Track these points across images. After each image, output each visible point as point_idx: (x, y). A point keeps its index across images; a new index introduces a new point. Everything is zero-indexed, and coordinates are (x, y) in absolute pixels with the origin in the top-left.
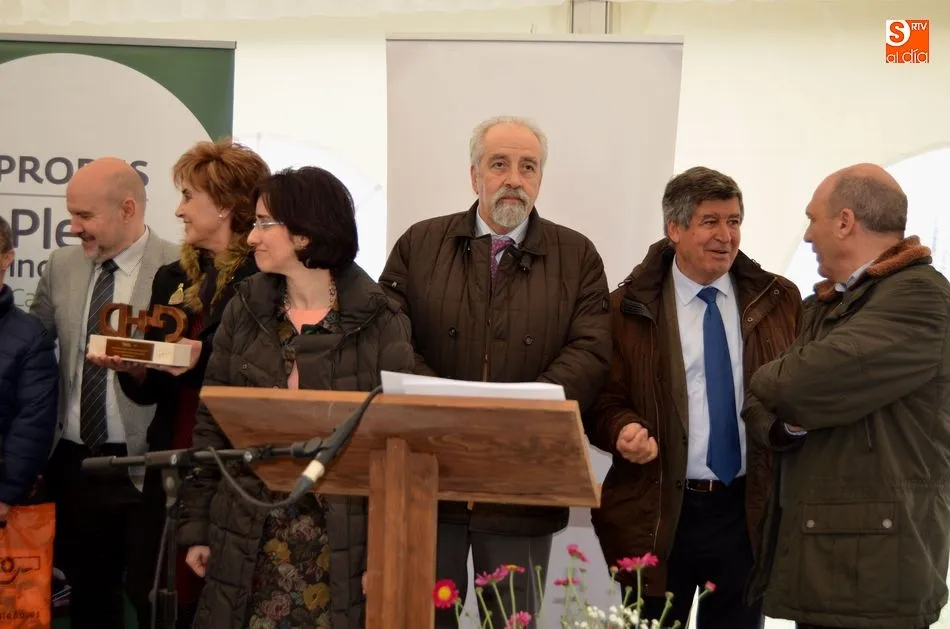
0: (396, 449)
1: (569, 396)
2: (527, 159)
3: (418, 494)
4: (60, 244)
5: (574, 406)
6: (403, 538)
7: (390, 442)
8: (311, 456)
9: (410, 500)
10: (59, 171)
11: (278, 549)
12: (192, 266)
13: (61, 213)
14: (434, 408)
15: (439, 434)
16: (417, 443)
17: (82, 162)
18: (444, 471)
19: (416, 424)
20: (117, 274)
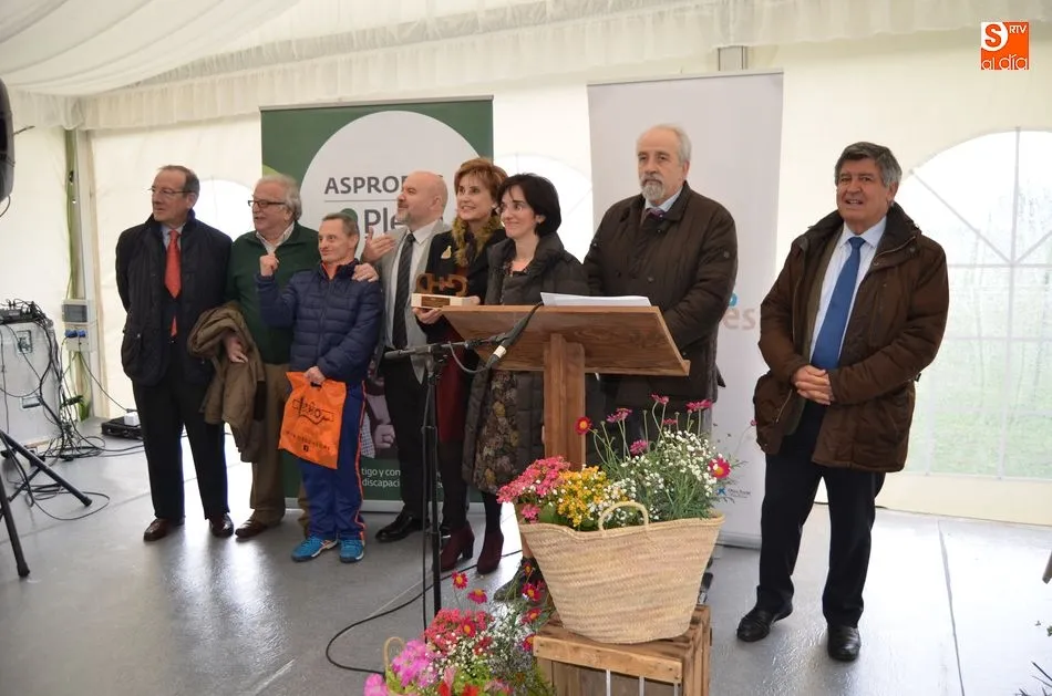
0: (557, 341)
1: (653, 304)
2: (660, 153)
3: (572, 368)
4: (393, 227)
5: (656, 310)
6: (563, 394)
7: (553, 335)
8: (498, 344)
9: (567, 371)
10: (391, 184)
11: (499, 407)
12: (459, 238)
13: (393, 210)
14: (572, 313)
15: (580, 329)
16: (570, 336)
17: (404, 178)
18: (588, 354)
19: (567, 324)
20: (415, 244)
